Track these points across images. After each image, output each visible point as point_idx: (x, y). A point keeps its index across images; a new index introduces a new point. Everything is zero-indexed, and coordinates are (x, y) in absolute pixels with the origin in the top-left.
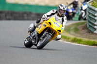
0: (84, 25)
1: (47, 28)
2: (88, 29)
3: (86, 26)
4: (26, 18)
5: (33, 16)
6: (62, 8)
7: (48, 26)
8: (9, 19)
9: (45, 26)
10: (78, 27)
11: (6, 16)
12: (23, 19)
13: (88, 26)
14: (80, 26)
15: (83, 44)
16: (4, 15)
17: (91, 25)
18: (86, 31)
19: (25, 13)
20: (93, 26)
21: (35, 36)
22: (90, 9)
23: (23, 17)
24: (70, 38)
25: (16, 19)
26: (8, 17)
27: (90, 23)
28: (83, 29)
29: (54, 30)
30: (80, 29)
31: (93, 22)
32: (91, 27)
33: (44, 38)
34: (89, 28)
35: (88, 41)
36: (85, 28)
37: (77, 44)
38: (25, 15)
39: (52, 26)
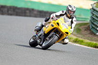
0: (86, 26)
1: (55, 28)
2: (90, 30)
3: (89, 27)
4: (28, 14)
5: (35, 13)
6: (71, 9)
7: (55, 26)
8: (11, 15)
9: (53, 26)
10: (80, 28)
11: (8, 11)
12: (25, 16)
13: (91, 27)
14: (83, 27)
15: (85, 45)
16: (6, 9)
17: (94, 26)
18: (89, 32)
19: (28, 9)
20: (96, 28)
21: (41, 35)
22: (94, 10)
23: (25, 13)
24: (72, 38)
25: (18, 14)
26: (10, 12)
27: (94, 24)
28: (86, 30)
29: (61, 32)
30: (83, 30)
31: (96, 24)
32: (94, 28)
33: (50, 38)
34: (92, 30)
35: (90, 43)
36: (88, 29)
37: (78, 45)
38: (28, 11)
39: (59, 27)
